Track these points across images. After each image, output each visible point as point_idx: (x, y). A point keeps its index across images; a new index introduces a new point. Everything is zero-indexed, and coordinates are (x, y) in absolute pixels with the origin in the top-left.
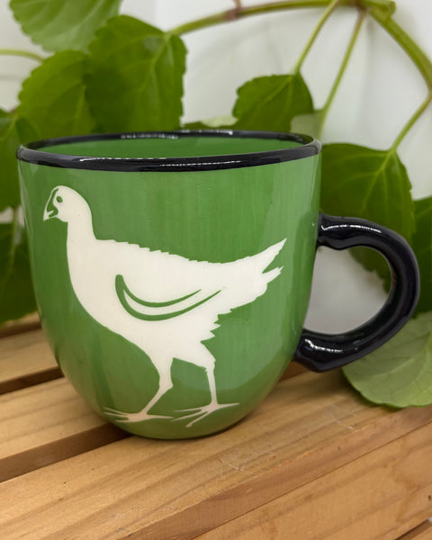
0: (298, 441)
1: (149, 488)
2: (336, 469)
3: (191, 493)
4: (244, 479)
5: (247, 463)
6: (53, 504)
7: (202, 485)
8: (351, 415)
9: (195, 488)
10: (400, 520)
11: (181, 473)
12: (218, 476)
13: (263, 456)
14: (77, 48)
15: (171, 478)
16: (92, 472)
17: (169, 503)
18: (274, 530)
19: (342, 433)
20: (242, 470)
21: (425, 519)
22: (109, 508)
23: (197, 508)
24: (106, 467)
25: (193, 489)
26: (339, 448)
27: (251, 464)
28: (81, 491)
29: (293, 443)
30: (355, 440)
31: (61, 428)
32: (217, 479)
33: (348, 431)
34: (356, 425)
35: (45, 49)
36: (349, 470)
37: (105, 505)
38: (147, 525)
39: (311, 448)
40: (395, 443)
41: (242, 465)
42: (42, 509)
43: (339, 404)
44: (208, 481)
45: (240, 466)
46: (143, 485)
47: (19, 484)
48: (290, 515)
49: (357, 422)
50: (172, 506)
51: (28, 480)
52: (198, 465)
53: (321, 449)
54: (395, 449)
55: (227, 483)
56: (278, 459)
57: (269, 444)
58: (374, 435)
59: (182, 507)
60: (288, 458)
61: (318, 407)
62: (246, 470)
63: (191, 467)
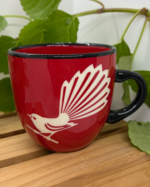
0: (108, 160)
1: (51, 174)
3: (65, 176)
4: (86, 172)
5: (87, 167)
6: (17, 177)
7: (70, 174)
8: (130, 151)
9: (67, 174)
11: (63, 169)
12: (76, 171)
13: (94, 164)
15: (59, 170)
16: (32, 167)
17: (57, 179)
19: (125, 158)
22: (35, 180)
24: (37, 165)
25: (66, 175)
26: (123, 163)
27: (89, 167)
28: (28, 173)
29: (106, 160)
30: (130, 161)
31: (25, 150)
33: (127, 157)
34: (131, 155)
35: (31, 17)
36: (128, 171)
37: (34, 179)
39: (112, 162)
40: (147, 162)
43: (126, 147)
44: (72, 173)
45: (84, 168)
46: (49, 172)
47: (6, 169)
48: (103, 186)
50: (57, 180)
51: (9, 168)
52: (70, 166)
53: (116, 163)
54: (147, 164)
55: (79, 174)
56: (99, 166)
57: (97, 160)
58: (138, 159)
59: (61, 181)
60: (103, 166)
61: (118, 148)
62: (87, 169)
63: (67, 167)
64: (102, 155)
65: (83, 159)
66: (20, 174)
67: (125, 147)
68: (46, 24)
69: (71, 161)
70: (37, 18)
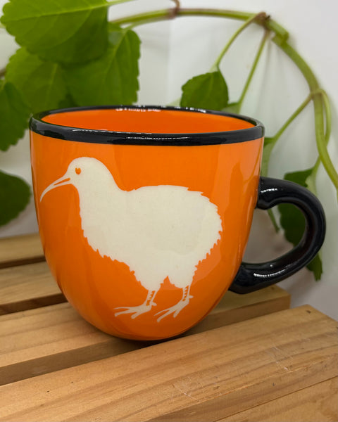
0: (239, 375)
1: (112, 403)
3: (144, 411)
4: (189, 403)
5: (195, 390)
6: (36, 408)
7: (155, 405)
8: (289, 357)
9: (149, 407)
11: (140, 393)
12: (169, 399)
13: (208, 385)
15: (131, 397)
16: (71, 385)
19: (277, 372)
20: (189, 396)
22: (78, 416)
24: (83, 381)
25: (146, 409)
26: (274, 385)
27: (198, 391)
28: (60, 400)
29: (236, 377)
30: (288, 380)
31: (55, 345)
32: (167, 402)
33: (283, 371)
34: (291, 366)
39: (250, 382)
40: (325, 383)
41: (190, 391)
43: (280, 348)
44: (160, 402)
45: (188, 393)
46: (108, 400)
47: (13, 389)
49: (292, 364)
51: (20, 386)
52: (155, 388)
54: (324, 388)
55: (174, 406)
56: (220, 389)
57: (216, 375)
58: (305, 376)
60: (228, 390)
61: (263, 348)
62: (193, 396)
63: (150, 389)
64: (226, 365)
65: (185, 373)
66: (43, 401)
67: (278, 347)
69: (158, 376)
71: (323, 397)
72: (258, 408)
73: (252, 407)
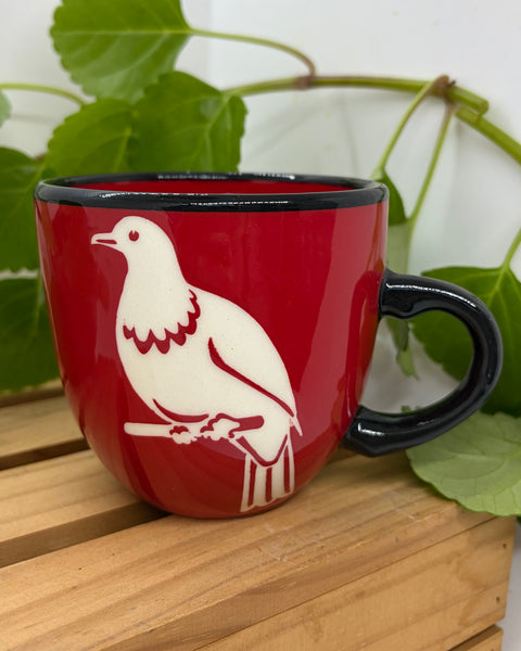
0: (349, 530)
1: (177, 578)
2: (392, 563)
3: (223, 585)
4: (287, 571)
5: (292, 553)
6: (66, 592)
7: (238, 576)
8: (412, 504)
9: (230, 579)
10: (464, 624)
11: (215, 561)
12: (257, 566)
13: (309, 545)
14: (121, 97)
15: (203, 567)
16: (112, 558)
17: (198, 596)
18: (318, 630)
19: (400, 523)
20: (284, 560)
21: (491, 623)
22: (129, 599)
23: (232, 601)
24: (128, 552)
25: (227, 581)
26: (397, 540)
27: (296, 554)
28: (98, 579)
29: (345, 531)
30: (415, 532)
31: (79, 507)
32: (255, 570)
33: (408, 521)
34: (418, 514)
35: (87, 91)
36: (408, 565)
37: (124, 595)
38: (172, 620)
39: (364, 538)
40: (461, 536)
41: (285, 555)
42: (51, 598)
43: (397, 490)
44: (245, 572)
45: (282, 557)
46: (170, 574)
47: (26, 569)
48: (338, 613)
49: (418, 510)
50: (202, 599)
51: (38, 564)
52: (234, 554)
53: (377, 539)
54: (461, 543)
55: (266, 576)
56: (326, 550)
57: (316, 532)
58: (438, 526)
59: (214, 600)
60: (338, 549)
61: (375, 493)
62: (289, 560)
63: (226, 556)
64: (328, 517)
65: (272, 531)
66: (75, 582)
68: (135, 114)
69: (235, 538)
70: (107, 94)
71: (459, 555)
72: (377, 575)
73: (369, 573)
